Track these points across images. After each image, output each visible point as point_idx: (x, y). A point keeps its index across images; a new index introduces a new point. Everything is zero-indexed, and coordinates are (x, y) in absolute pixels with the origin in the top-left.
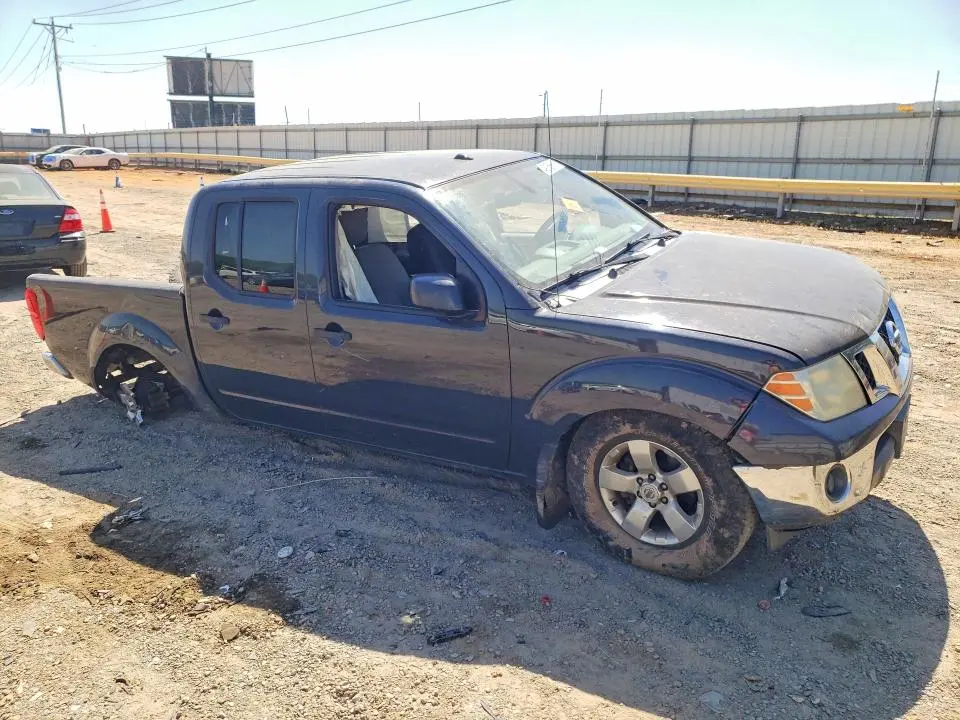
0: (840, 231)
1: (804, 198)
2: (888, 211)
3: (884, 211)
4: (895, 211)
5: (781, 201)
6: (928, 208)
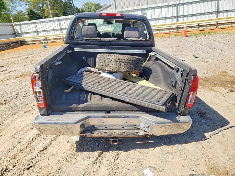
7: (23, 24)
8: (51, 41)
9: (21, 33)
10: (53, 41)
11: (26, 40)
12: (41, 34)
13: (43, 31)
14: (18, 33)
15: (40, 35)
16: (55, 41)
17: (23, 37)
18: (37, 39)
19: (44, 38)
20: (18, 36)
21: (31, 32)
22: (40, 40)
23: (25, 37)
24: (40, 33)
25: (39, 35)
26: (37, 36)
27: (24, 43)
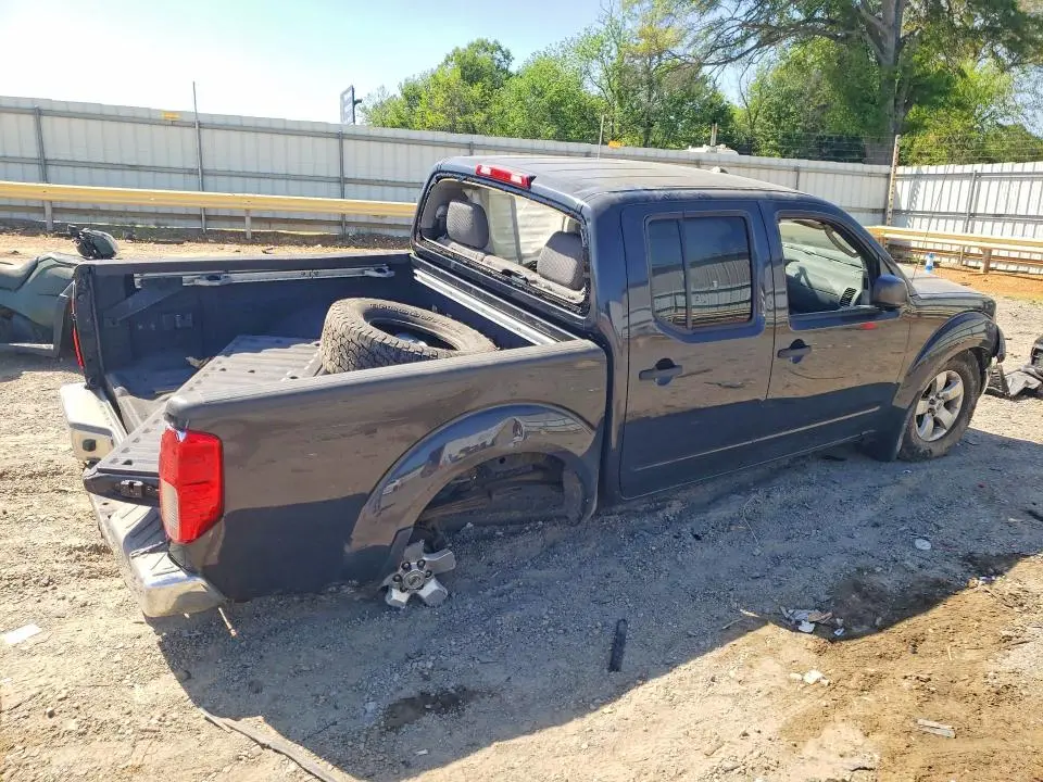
0: (157, 242)
1: (64, 206)
2: (169, 221)
3: (165, 221)
4: (176, 221)
5: (48, 211)
6: (208, 218)
7: (929, 176)
8: (1012, 268)
9: (908, 211)
10: (1021, 269)
11: (914, 245)
12: (983, 230)
13: (997, 217)
14: (897, 212)
15: (977, 233)
16: (1032, 270)
17: (907, 229)
18: (955, 248)
19: (981, 248)
20: (888, 222)
21: (947, 215)
22: (967, 255)
23: (916, 229)
24: (978, 224)
25: (972, 232)
26: (964, 234)
27: (901, 253)
